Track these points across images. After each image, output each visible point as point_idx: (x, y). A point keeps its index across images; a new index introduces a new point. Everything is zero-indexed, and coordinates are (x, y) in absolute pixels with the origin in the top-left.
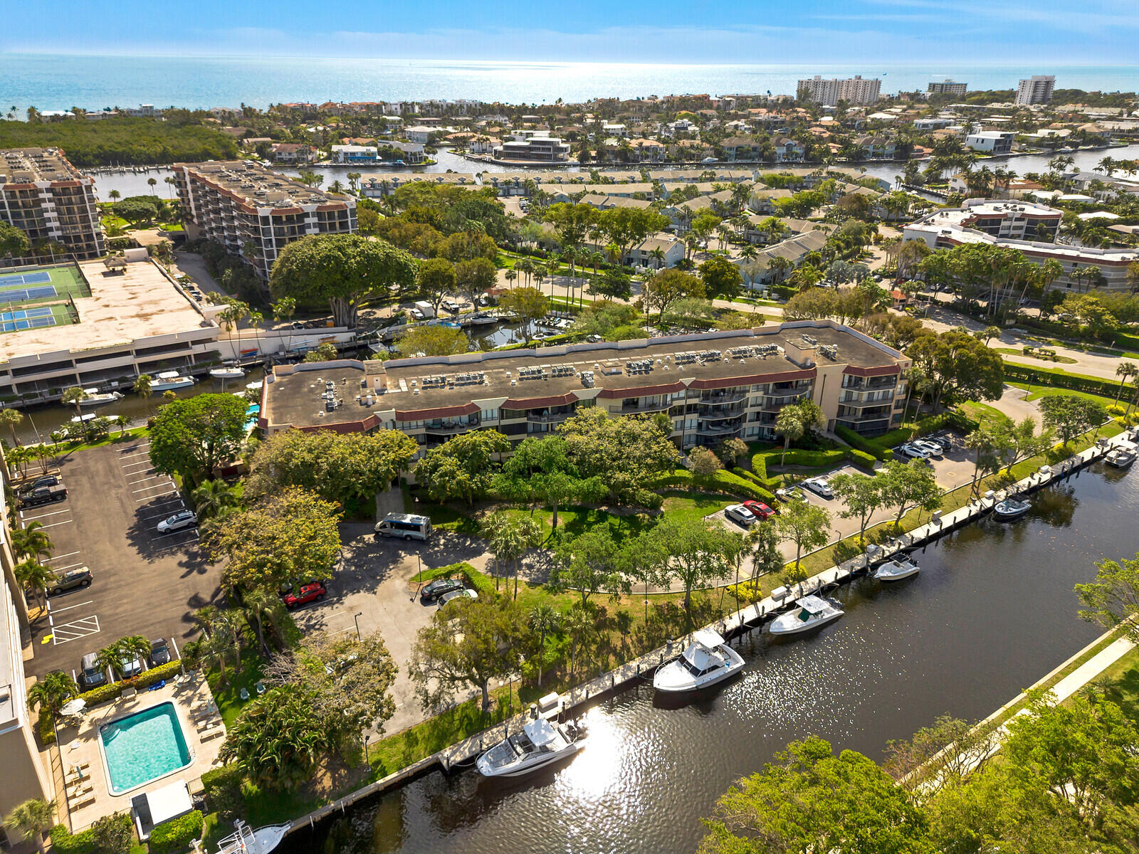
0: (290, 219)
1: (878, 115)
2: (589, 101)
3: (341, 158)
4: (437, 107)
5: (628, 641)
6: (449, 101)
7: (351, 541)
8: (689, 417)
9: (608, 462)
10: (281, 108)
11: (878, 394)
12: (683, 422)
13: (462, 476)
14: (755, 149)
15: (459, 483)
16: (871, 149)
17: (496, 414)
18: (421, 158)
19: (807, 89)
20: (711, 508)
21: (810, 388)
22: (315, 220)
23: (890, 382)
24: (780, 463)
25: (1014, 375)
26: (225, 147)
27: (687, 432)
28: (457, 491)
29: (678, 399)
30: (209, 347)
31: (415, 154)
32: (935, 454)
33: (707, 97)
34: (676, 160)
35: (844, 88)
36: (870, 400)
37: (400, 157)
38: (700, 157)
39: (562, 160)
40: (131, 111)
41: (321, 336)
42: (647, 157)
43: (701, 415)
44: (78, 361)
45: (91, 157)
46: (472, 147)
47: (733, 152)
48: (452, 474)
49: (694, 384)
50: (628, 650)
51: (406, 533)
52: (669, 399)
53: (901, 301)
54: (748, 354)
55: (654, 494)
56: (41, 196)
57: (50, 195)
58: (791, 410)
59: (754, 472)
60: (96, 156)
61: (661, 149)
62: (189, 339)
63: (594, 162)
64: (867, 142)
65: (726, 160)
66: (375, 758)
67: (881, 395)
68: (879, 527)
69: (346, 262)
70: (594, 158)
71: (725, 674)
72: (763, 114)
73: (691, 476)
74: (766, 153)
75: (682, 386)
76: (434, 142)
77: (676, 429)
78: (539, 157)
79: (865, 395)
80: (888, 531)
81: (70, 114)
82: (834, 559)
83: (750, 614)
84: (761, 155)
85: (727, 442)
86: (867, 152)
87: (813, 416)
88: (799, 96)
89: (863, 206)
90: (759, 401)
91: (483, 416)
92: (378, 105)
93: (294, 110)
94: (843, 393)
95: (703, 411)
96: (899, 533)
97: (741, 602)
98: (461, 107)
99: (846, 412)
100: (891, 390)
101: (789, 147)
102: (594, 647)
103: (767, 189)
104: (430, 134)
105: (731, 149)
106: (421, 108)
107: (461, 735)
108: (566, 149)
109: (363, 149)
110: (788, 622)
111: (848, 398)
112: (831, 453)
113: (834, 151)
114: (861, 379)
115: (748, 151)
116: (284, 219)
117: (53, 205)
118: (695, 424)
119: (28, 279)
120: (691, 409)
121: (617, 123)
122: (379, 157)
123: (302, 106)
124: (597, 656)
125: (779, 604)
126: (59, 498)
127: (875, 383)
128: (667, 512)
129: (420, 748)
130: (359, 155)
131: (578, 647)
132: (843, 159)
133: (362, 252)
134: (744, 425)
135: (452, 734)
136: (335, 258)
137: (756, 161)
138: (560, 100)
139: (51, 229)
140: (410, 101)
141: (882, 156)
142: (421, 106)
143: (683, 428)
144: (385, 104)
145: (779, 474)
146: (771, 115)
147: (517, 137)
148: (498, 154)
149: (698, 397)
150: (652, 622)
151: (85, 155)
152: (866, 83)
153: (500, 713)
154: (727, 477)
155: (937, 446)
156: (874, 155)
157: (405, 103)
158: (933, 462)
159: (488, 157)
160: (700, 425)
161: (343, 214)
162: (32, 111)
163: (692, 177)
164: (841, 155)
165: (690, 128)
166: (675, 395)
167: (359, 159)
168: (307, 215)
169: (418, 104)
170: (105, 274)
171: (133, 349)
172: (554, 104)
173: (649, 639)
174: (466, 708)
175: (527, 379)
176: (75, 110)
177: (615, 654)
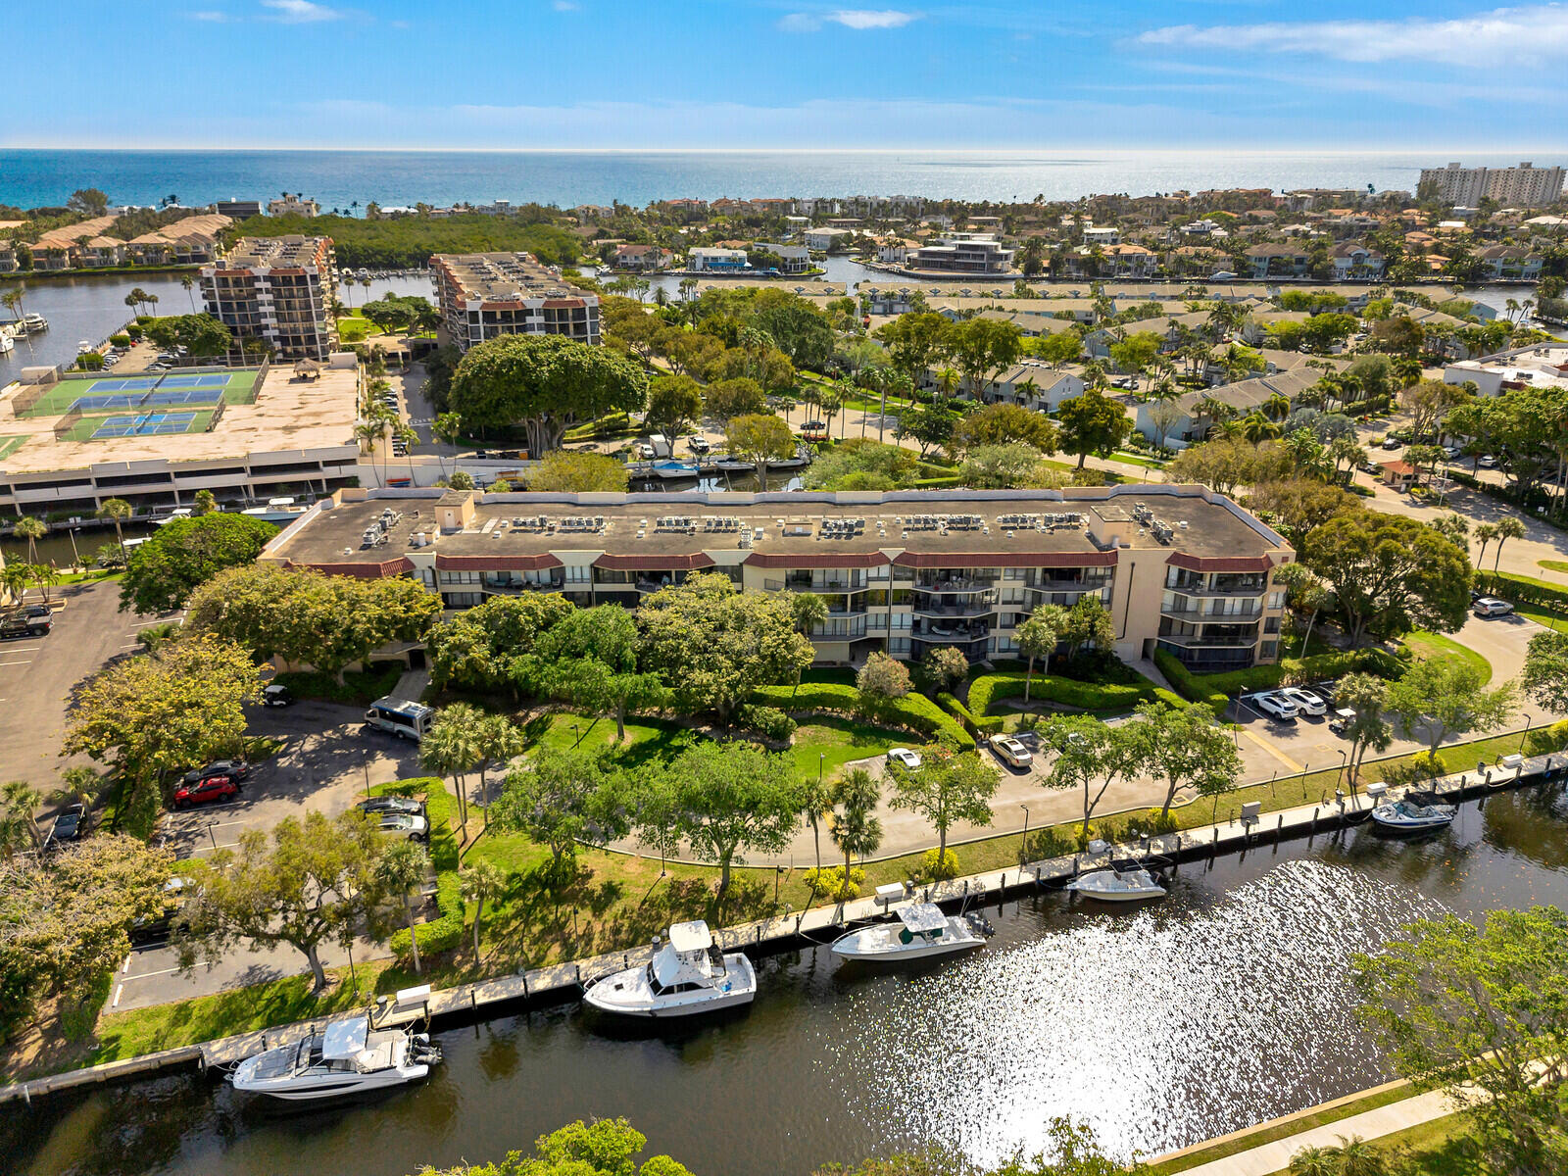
0: (506, 316)
1: (1542, 220)
2: (1083, 199)
3: (699, 264)
4: (865, 205)
5: (597, 927)
6: (882, 198)
7: (326, 730)
8: (897, 610)
9: (686, 654)
10: (662, 205)
11: (1233, 603)
12: (888, 616)
13: (479, 652)
14: (1300, 261)
15: (470, 663)
16: (1499, 265)
17: (587, 574)
18: (803, 267)
19: (1434, 183)
20: (872, 748)
21: (1108, 583)
22: (541, 319)
23: (1258, 584)
24: (1023, 696)
25: (1545, 604)
26: (564, 249)
27: (895, 633)
28: (464, 673)
29: (879, 579)
30: (346, 471)
31: (794, 261)
32: (1310, 712)
33: (1267, 193)
34: (1170, 274)
35: (1501, 181)
36: (1218, 612)
37: (775, 264)
38: (1209, 271)
39: (1000, 271)
40: (482, 208)
41: (499, 469)
42: (1128, 269)
43: (917, 608)
44: (179, 475)
45: (404, 258)
46: (881, 254)
47: (1264, 265)
48: (464, 648)
49: (902, 558)
50: (589, 943)
51: (399, 727)
52: (863, 577)
53: (1408, 477)
54: (1028, 525)
55: (783, 716)
56: (257, 285)
57: (268, 285)
58: (1049, 611)
59: (965, 704)
60: (411, 257)
61: (1150, 259)
62: (320, 459)
63: (1045, 275)
64: (1494, 254)
65: (1251, 275)
66: (112, 1033)
67: (1238, 607)
68: (1134, 815)
69: (535, 370)
70: (1046, 270)
71: (711, 1001)
72: (1346, 216)
73: (856, 697)
74: (1317, 266)
75: (881, 559)
76: (838, 248)
77: (876, 627)
78: (967, 267)
79: (1208, 603)
80: (1145, 824)
81: (412, 210)
82: (1021, 853)
83: (819, 917)
84: (1310, 270)
85: (935, 652)
86: (1490, 269)
87: (1092, 626)
88: (1420, 194)
89: (1414, 336)
90: (1018, 596)
91: (569, 575)
92: (786, 203)
93: (676, 208)
94: (1169, 597)
95: (919, 602)
96: (1166, 828)
97: (819, 895)
98: (897, 205)
99: (1176, 628)
100: (1258, 600)
101: (1358, 258)
102: (537, 929)
103: (1276, 310)
104: (834, 238)
105: (1260, 260)
106: (842, 207)
107: (257, 1022)
108: (1006, 257)
109: (728, 253)
110: (871, 943)
111: (1180, 607)
112: (1114, 689)
113: (1436, 266)
114: (1201, 577)
115: (1288, 263)
116: (499, 316)
117: (270, 297)
118: (908, 621)
119: (204, 382)
120: (901, 598)
121: (1109, 226)
122: (747, 264)
123: (689, 203)
124: (534, 942)
125: (880, 910)
126: (38, 632)
127: (1227, 584)
128: (798, 746)
129: (186, 1030)
130: (723, 261)
131: (514, 924)
132: (1450, 278)
133: (561, 358)
134: (993, 632)
135: (243, 1019)
136: (519, 363)
137: (1301, 278)
138: (1041, 196)
139: (267, 327)
140: (829, 197)
141: (1518, 275)
142: (843, 204)
143: (887, 626)
144: (795, 201)
145: (1017, 711)
146: (1358, 216)
147: (946, 241)
148: (913, 263)
149: (912, 579)
150: (652, 905)
151: (399, 255)
152: (1537, 174)
153: (332, 1001)
154: (918, 704)
155: (1317, 699)
156: (1504, 273)
157: (822, 201)
158: (1301, 723)
159: (896, 266)
160: (916, 625)
161: (580, 313)
162: (372, 207)
163: (1169, 294)
164: (1446, 273)
165: (1214, 233)
166: (873, 572)
167: (723, 266)
168: (530, 312)
169: (839, 201)
170: (292, 381)
171: (247, 465)
172: (1030, 201)
173: (631, 929)
174: (290, 984)
175: (668, 531)
176: (420, 207)
177: (565, 944)
